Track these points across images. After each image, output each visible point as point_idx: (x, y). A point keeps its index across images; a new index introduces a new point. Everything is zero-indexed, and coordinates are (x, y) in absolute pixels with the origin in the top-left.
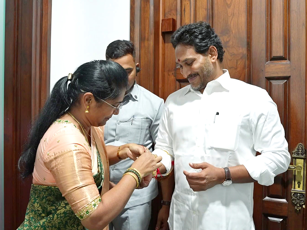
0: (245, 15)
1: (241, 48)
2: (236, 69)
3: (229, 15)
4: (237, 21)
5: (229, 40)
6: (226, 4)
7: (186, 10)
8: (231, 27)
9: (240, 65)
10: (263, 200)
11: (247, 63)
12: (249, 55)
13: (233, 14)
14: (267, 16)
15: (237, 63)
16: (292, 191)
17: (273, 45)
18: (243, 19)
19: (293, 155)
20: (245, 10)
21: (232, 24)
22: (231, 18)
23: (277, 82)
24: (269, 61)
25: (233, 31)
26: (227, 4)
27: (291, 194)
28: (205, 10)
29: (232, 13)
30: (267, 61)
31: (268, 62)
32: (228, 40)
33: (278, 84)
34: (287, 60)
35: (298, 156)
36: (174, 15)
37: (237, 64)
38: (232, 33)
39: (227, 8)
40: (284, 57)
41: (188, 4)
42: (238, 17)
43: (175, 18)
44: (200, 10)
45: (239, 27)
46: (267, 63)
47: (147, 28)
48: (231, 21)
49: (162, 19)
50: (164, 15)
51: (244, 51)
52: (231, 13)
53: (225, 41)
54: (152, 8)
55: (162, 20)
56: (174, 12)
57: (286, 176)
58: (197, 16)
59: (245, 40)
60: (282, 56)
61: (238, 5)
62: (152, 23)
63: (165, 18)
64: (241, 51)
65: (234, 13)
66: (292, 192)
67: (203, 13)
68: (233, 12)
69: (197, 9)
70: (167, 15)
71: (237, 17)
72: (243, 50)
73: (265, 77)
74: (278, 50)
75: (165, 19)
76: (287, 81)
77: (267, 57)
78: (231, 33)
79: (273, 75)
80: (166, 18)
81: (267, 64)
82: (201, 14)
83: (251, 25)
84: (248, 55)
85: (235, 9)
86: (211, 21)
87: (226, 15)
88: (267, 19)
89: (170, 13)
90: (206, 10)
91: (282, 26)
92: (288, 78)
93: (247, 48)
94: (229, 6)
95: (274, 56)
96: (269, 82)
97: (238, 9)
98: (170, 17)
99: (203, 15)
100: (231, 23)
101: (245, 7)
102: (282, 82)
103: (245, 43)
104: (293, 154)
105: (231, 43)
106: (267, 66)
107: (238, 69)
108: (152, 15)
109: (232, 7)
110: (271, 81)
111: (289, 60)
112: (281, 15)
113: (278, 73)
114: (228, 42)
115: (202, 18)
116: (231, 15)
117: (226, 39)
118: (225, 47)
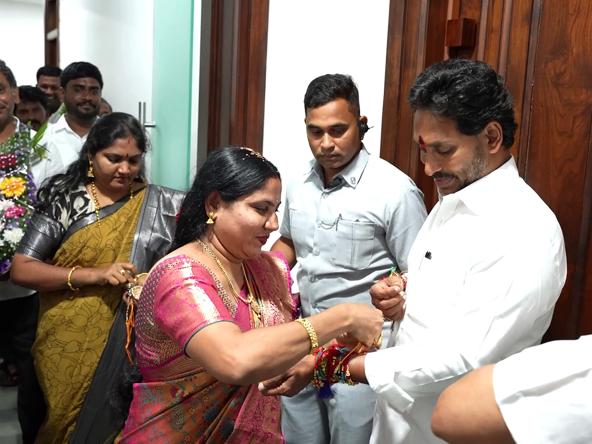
1: (584, 90)
2: (571, 136)
3: (571, 12)
4: (585, 27)
5: (565, 70)
8: (571, 41)
9: (579, 127)
13: (578, 11)
15: (574, 123)
21: (573, 35)
22: (574, 19)
25: (574, 50)
29: (577, 8)
32: (562, 70)
36: (476, 10)
37: (573, 127)
38: (572, 53)
42: (587, 16)
43: (476, 18)
45: (585, 42)
48: (572, 26)
50: (460, 7)
52: (575, 7)
53: (558, 72)
56: (476, 2)
58: (514, 14)
63: (460, 13)
64: (583, 97)
65: (580, 7)
67: (524, 6)
68: (578, 4)
70: (464, 9)
71: (585, 17)
72: (589, 94)
78: (570, 53)
82: (520, 6)
87: (564, 11)
89: (469, 5)
98: (469, 16)
100: (571, 29)
105: (567, 77)
107: (575, 138)
114: (562, 74)
115: (521, 17)
116: (575, 11)
117: (560, 68)
118: (556, 85)
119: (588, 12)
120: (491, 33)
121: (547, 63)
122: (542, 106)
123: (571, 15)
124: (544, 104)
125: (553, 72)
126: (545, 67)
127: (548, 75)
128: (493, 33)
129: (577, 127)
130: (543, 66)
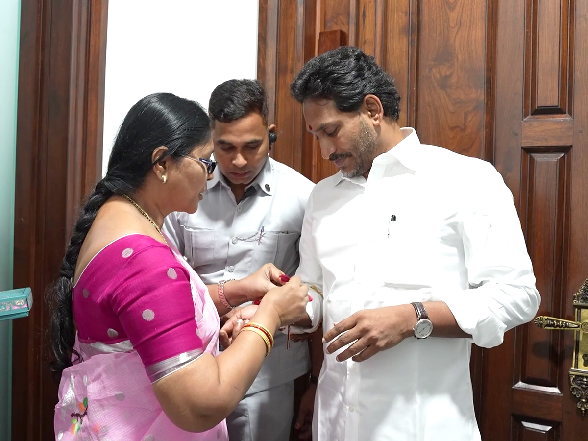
0: (484, 26)
1: (474, 90)
2: (464, 130)
3: (452, 25)
4: (468, 37)
5: (451, 74)
6: (445, 3)
7: (367, 14)
8: (455, 50)
9: (472, 122)
10: (513, 387)
11: (486, 119)
12: (489, 103)
13: (460, 24)
14: (528, 27)
15: (466, 118)
16: (571, 373)
17: (539, 84)
18: (479, 33)
19: (575, 301)
20: (484, 15)
21: (457, 44)
22: (456, 31)
23: (545, 156)
24: (530, 116)
25: (460, 57)
26: (448, 3)
27: (570, 378)
28: (404, 14)
29: (458, 20)
30: (526, 115)
31: (527, 117)
32: (448, 73)
33: (548, 161)
34: (565, 113)
35: (584, 304)
36: (343, 24)
37: (465, 122)
38: (458, 60)
39: (448, 11)
40: (559, 107)
41: (370, 2)
42: (470, 28)
43: (345, 30)
44: (394, 15)
45: (470, 49)
46: (525, 119)
47: (291, 49)
48: (455, 37)
49: (319, 32)
50: (324, 22)
51: (480, 95)
52: (456, 21)
53: (443, 75)
54: (301, 10)
55: (320, 34)
56: (342, 18)
57: (559, 342)
58: (389, 27)
59: (483, 73)
60: (557, 105)
61: (470, 5)
62: (300, 39)
63: (325, 28)
64: (473, 95)
65: (462, 20)
66: (571, 375)
67: (400, 21)
68: (459, 18)
69: (389, 14)
70: (329, 25)
71: (468, 29)
72: (479, 93)
73: (522, 147)
74: (547, 94)
75: (326, 32)
76: (566, 155)
77: (525, 107)
78: (456, 59)
79: (537, 143)
80: (328, 30)
81: (525, 121)
82: (396, 21)
83: (495, 44)
84: (487, 104)
85: (463, 14)
86: (416, 37)
87: (445, 24)
88: (527, 33)
89: (335, 21)
90: (406, 15)
91: (557, 48)
92: (566, 149)
93: (487, 90)
94: (452, 8)
95: (539, 105)
96: (529, 156)
97: (469, 13)
98: (336, 28)
99: (401, 24)
100: (454, 40)
101: (484, 9)
102: (555, 158)
103: (482, 80)
104: (574, 299)
105: (454, 80)
106: (526, 125)
107: (469, 131)
108: (302, 24)
109: (458, 9)
110: (533, 155)
111: (570, 113)
112: (555, 24)
113: (546, 140)
114: (447, 78)
115: (398, 30)
116: (456, 24)
117: (446, 72)
118: (443, 86)
119: (470, 26)
120: (364, 44)
121: (431, 68)
122: (430, 106)
123: (453, 28)
124: (431, 105)
125: (438, 76)
126: (429, 72)
127: (433, 78)
128: (366, 45)
129: (470, 121)
130: (427, 71)
